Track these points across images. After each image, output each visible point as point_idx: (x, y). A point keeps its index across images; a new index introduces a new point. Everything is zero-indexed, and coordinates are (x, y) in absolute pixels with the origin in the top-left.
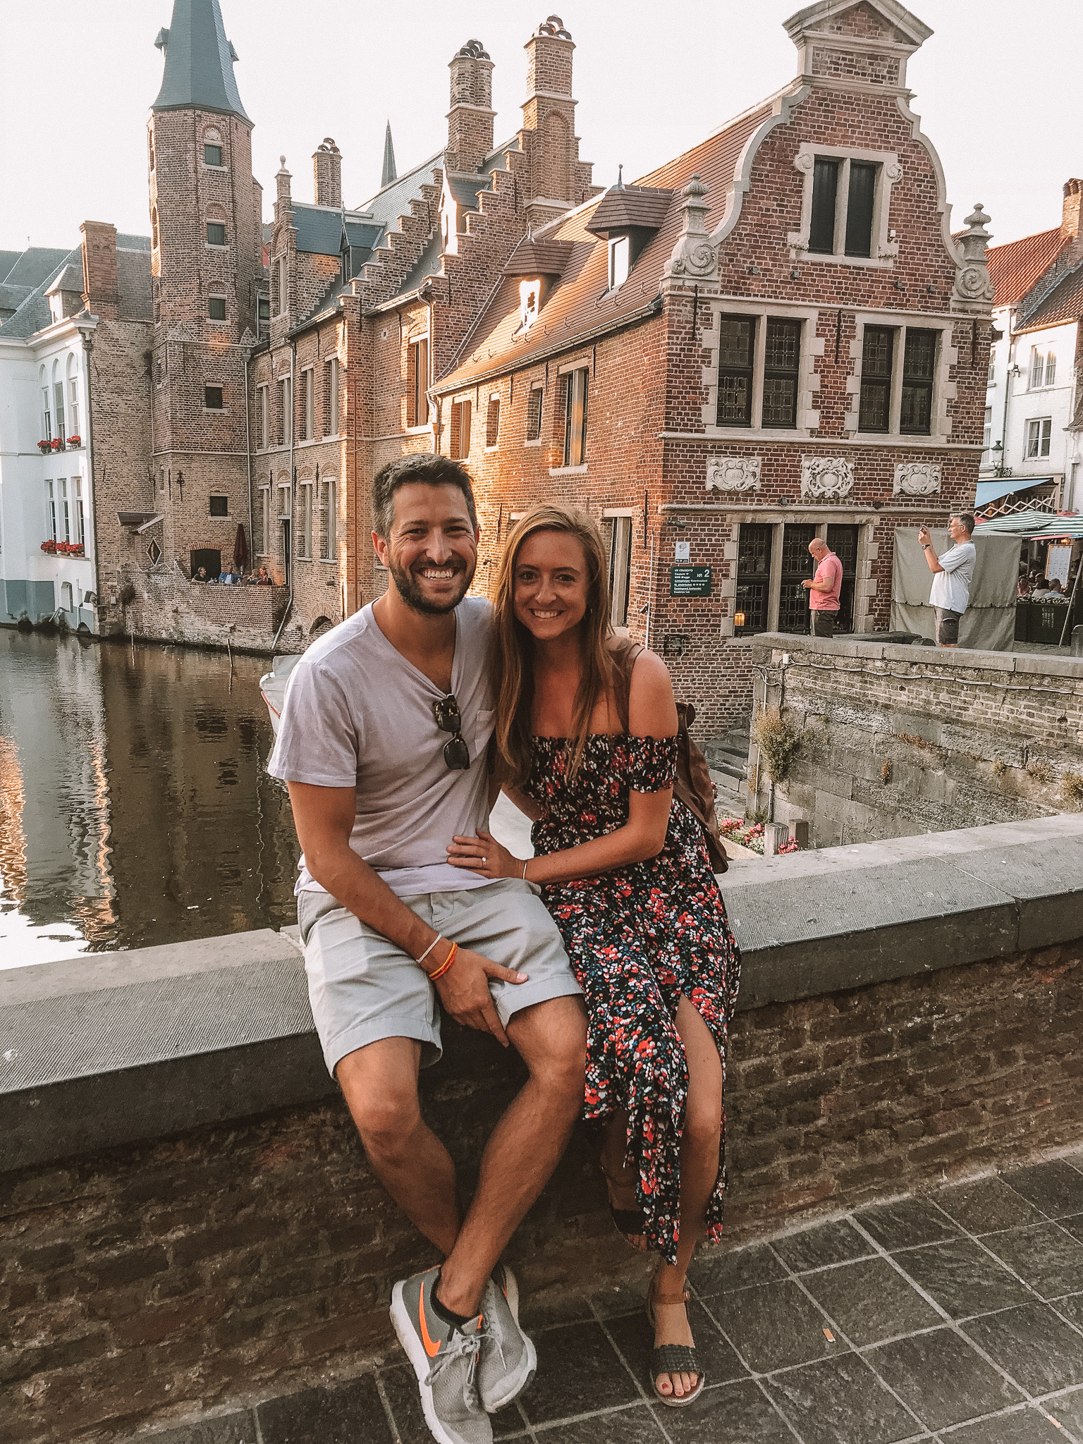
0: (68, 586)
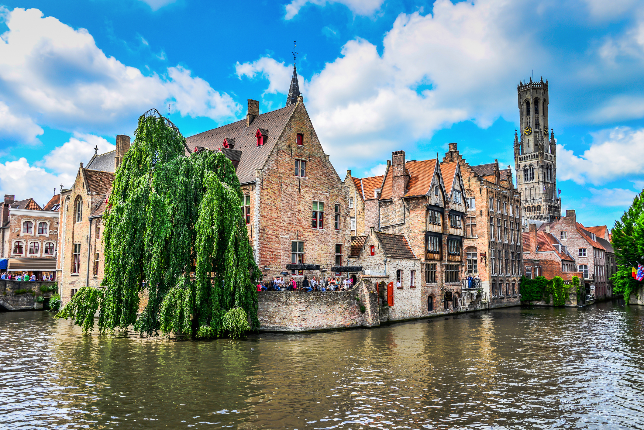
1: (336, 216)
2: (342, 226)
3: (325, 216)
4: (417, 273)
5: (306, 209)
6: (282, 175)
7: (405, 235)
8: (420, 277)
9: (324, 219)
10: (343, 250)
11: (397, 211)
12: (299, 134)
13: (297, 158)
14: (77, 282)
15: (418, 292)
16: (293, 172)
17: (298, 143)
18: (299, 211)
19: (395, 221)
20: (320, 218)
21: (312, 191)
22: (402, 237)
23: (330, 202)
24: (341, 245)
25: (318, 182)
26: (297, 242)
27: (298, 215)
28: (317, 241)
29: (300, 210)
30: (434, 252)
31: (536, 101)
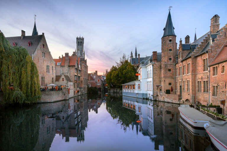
0: (149, 94)
2: (54, 72)
7: (69, 76)
8: (73, 87)
9: (50, 70)
10: (54, 79)
11: (66, 69)
12: (43, 44)
13: (43, 52)
15: (73, 91)
16: (42, 56)
17: (43, 47)
18: (43, 68)
19: (66, 72)
22: (68, 76)
23: (51, 66)
25: (48, 59)
26: (43, 77)
28: (48, 76)
30: (75, 80)
31: (81, 42)
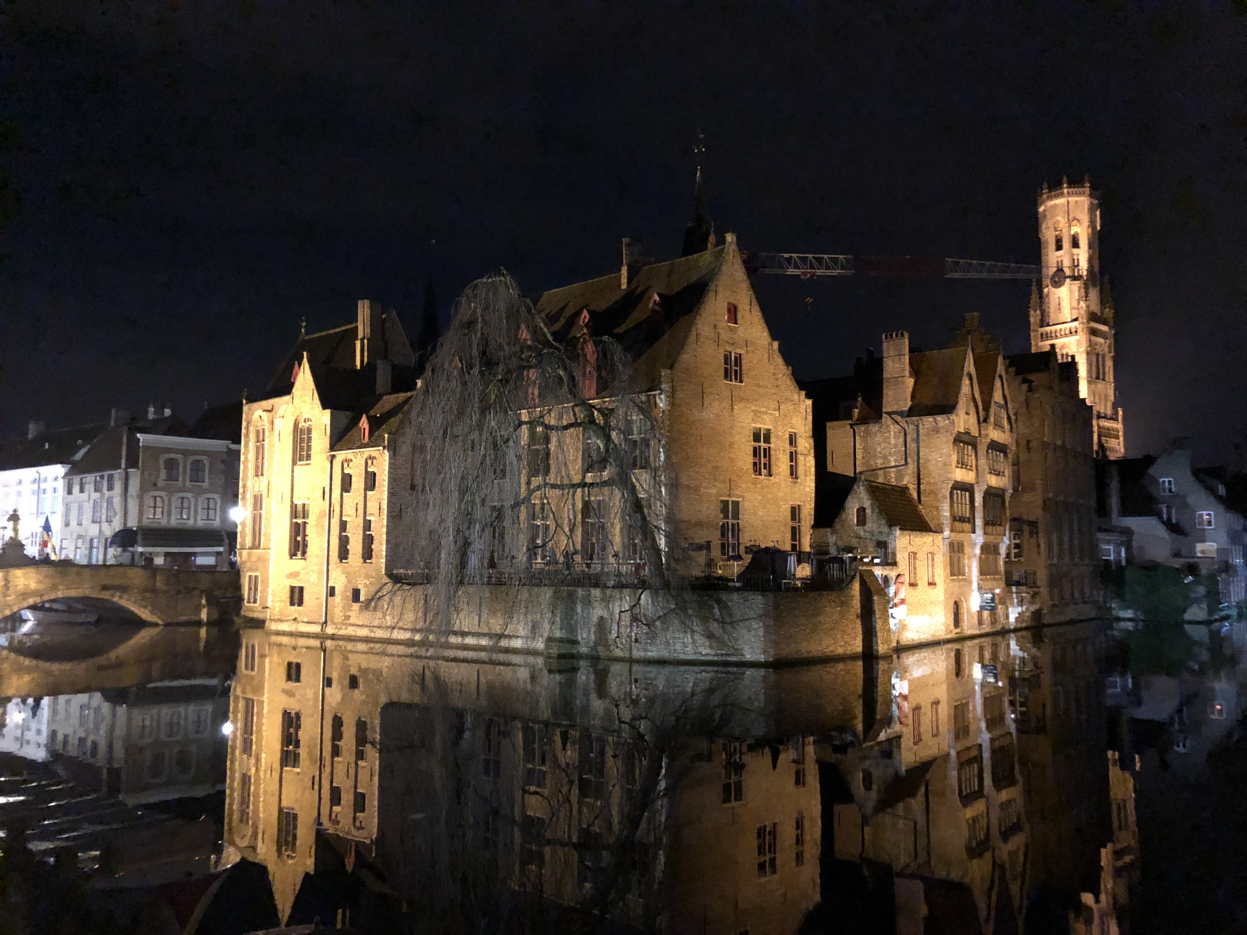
1: (791, 453)
2: (801, 470)
3: (772, 452)
4: (936, 558)
5: (743, 440)
6: (703, 379)
7: (910, 486)
8: (942, 565)
9: (773, 458)
10: (802, 516)
11: (893, 441)
12: (729, 304)
13: (728, 348)
14: (302, 572)
15: (939, 593)
16: (722, 373)
17: (729, 321)
18: (731, 445)
19: (889, 461)
20: (765, 457)
21: (753, 408)
22: (904, 490)
23: (780, 428)
24: (799, 506)
25: (761, 390)
26: (727, 502)
27: (729, 452)
28: (760, 498)
29: (733, 443)
30: (962, 520)
